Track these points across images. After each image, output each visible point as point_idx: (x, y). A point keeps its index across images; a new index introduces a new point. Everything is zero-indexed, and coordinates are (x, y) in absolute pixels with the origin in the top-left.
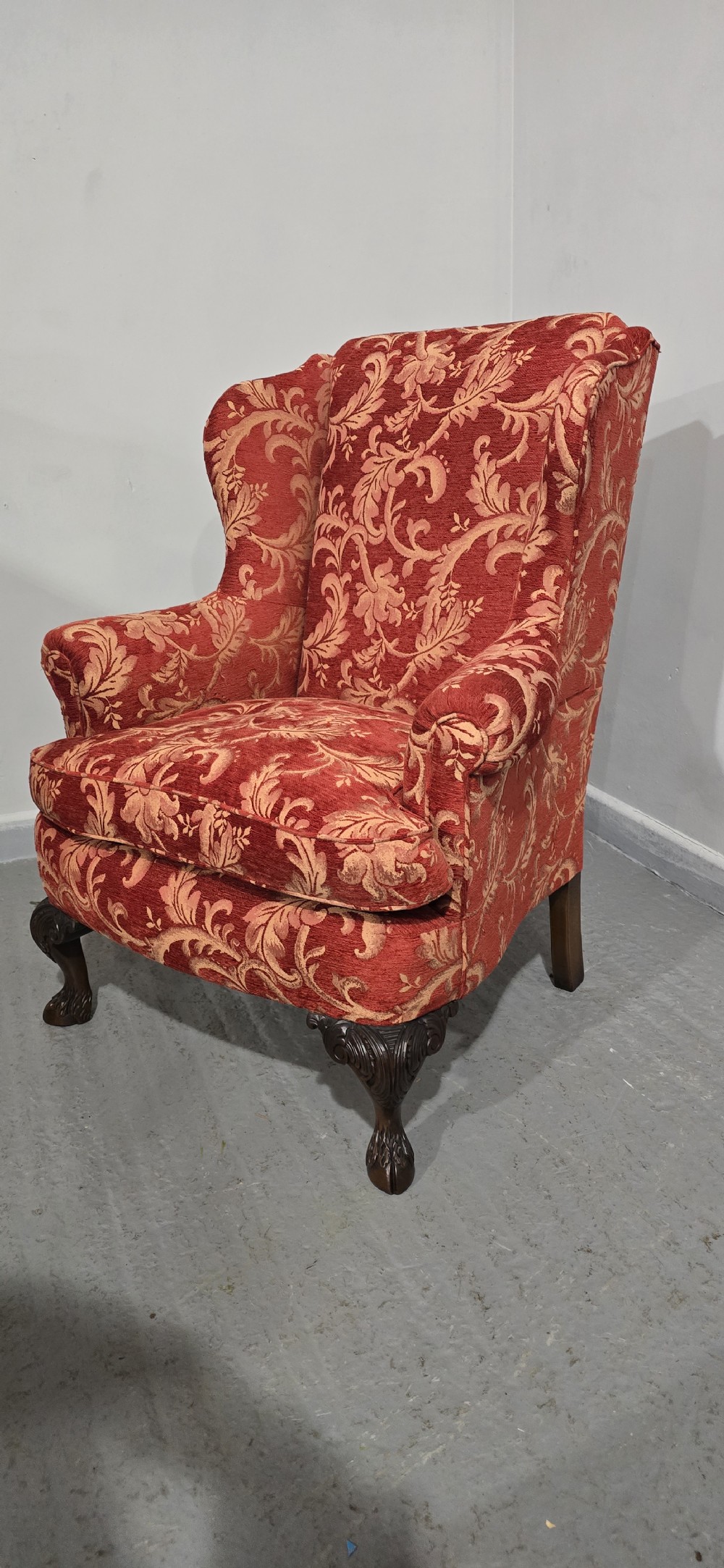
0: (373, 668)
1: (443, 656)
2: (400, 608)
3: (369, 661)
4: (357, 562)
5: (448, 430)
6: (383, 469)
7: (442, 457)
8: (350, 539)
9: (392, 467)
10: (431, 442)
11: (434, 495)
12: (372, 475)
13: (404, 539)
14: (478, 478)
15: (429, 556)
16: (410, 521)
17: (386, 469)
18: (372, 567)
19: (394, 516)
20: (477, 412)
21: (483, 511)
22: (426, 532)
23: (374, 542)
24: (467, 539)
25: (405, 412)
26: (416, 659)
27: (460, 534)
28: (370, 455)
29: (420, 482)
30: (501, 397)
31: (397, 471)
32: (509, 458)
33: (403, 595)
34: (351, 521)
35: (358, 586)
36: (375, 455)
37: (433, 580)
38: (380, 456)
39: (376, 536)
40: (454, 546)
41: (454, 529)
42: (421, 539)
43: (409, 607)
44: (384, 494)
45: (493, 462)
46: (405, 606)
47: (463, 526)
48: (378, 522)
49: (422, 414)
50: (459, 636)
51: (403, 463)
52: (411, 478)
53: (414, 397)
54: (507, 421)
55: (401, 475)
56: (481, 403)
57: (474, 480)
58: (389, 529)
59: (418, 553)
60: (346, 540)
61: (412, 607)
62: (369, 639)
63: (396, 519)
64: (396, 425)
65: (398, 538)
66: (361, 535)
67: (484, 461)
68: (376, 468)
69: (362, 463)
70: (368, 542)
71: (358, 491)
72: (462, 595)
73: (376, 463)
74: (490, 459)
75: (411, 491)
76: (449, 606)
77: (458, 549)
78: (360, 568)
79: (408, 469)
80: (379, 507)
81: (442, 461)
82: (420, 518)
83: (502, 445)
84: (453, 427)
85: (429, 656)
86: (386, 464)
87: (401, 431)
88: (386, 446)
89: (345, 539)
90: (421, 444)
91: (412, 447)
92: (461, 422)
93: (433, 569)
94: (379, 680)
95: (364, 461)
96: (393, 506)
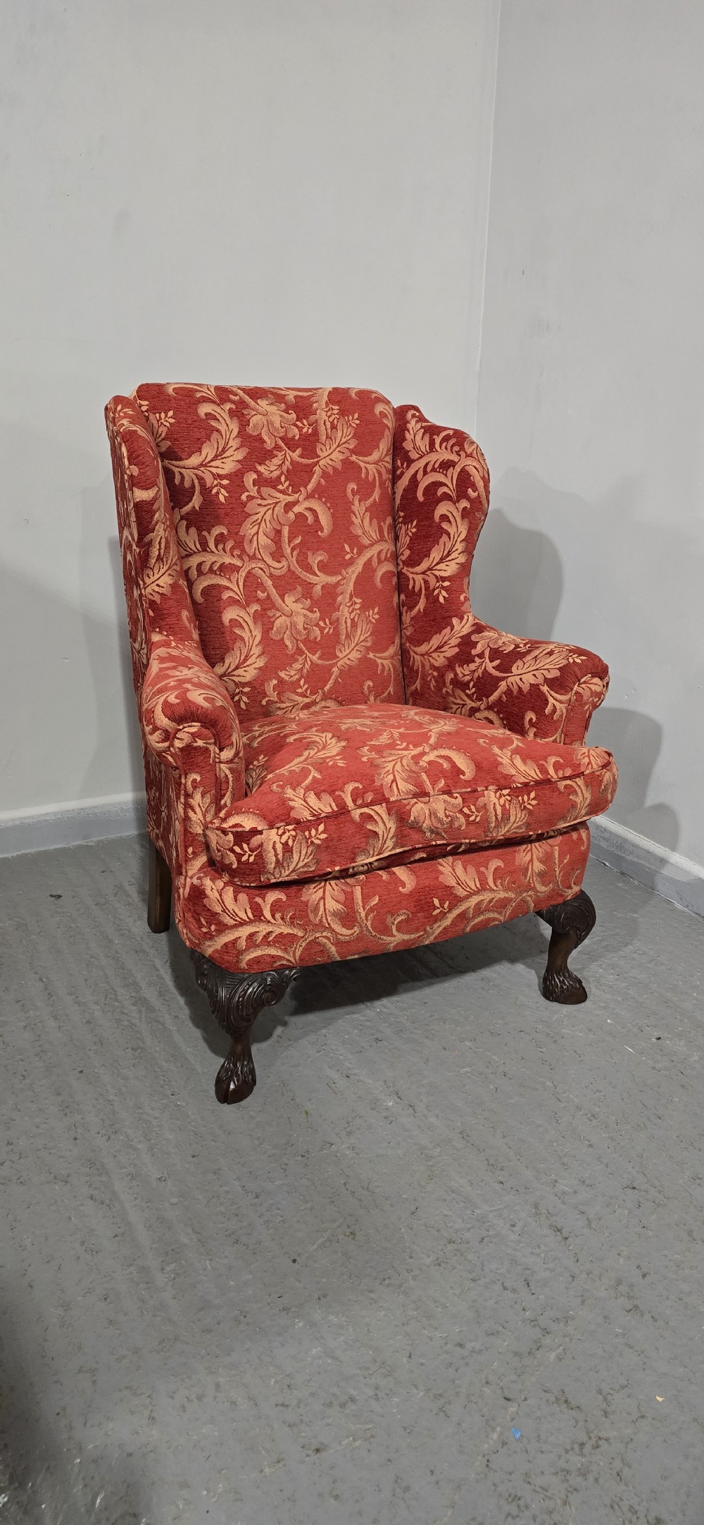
0: (299, 680)
1: (359, 656)
2: (317, 625)
3: (295, 675)
4: (263, 592)
5: (322, 477)
6: (270, 511)
7: (324, 500)
8: (249, 572)
9: (279, 509)
10: (310, 487)
11: (325, 531)
12: (259, 516)
13: (308, 569)
14: (355, 515)
15: (333, 580)
16: (310, 554)
17: (273, 510)
18: (282, 597)
19: (293, 550)
20: (340, 463)
21: (366, 541)
22: (325, 561)
23: (277, 573)
24: (358, 564)
25: (276, 461)
26: (339, 664)
27: (351, 562)
28: (250, 498)
29: (310, 520)
30: (353, 452)
31: (286, 512)
32: (372, 499)
33: (318, 614)
34: (246, 558)
35: (270, 613)
36: (258, 498)
37: (340, 598)
38: (263, 498)
39: (279, 567)
40: (350, 570)
41: (348, 557)
42: (323, 567)
43: (325, 623)
44: (279, 532)
45: (362, 503)
46: (321, 624)
47: (353, 553)
48: (278, 555)
49: (292, 462)
50: (368, 639)
51: (289, 506)
52: (300, 516)
53: (277, 447)
54: (364, 471)
55: (291, 516)
56: (341, 457)
57: (354, 519)
58: (291, 560)
59: (321, 579)
60: (244, 575)
61: (328, 623)
62: (292, 656)
63: (295, 553)
64: (272, 472)
65: (302, 569)
66: (261, 569)
67: (356, 503)
68: (263, 510)
69: (244, 505)
70: (270, 574)
71: (248, 529)
72: (364, 608)
73: (259, 505)
74: (360, 501)
75: (304, 528)
76: (357, 617)
77: (353, 572)
78: (268, 596)
79: (297, 509)
80: (276, 543)
81: (325, 503)
82: (318, 549)
83: (365, 490)
84: (325, 475)
85: (349, 659)
86: (272, 506)
87: (279, 477)
88: (266, 491)
89: (243, 573)
90: (302, 489)
91: (294, 492)
92: (330, 471)
93: (339, 589)
94: (307, 689)
95: (246, 503)
96: (290, 542)
